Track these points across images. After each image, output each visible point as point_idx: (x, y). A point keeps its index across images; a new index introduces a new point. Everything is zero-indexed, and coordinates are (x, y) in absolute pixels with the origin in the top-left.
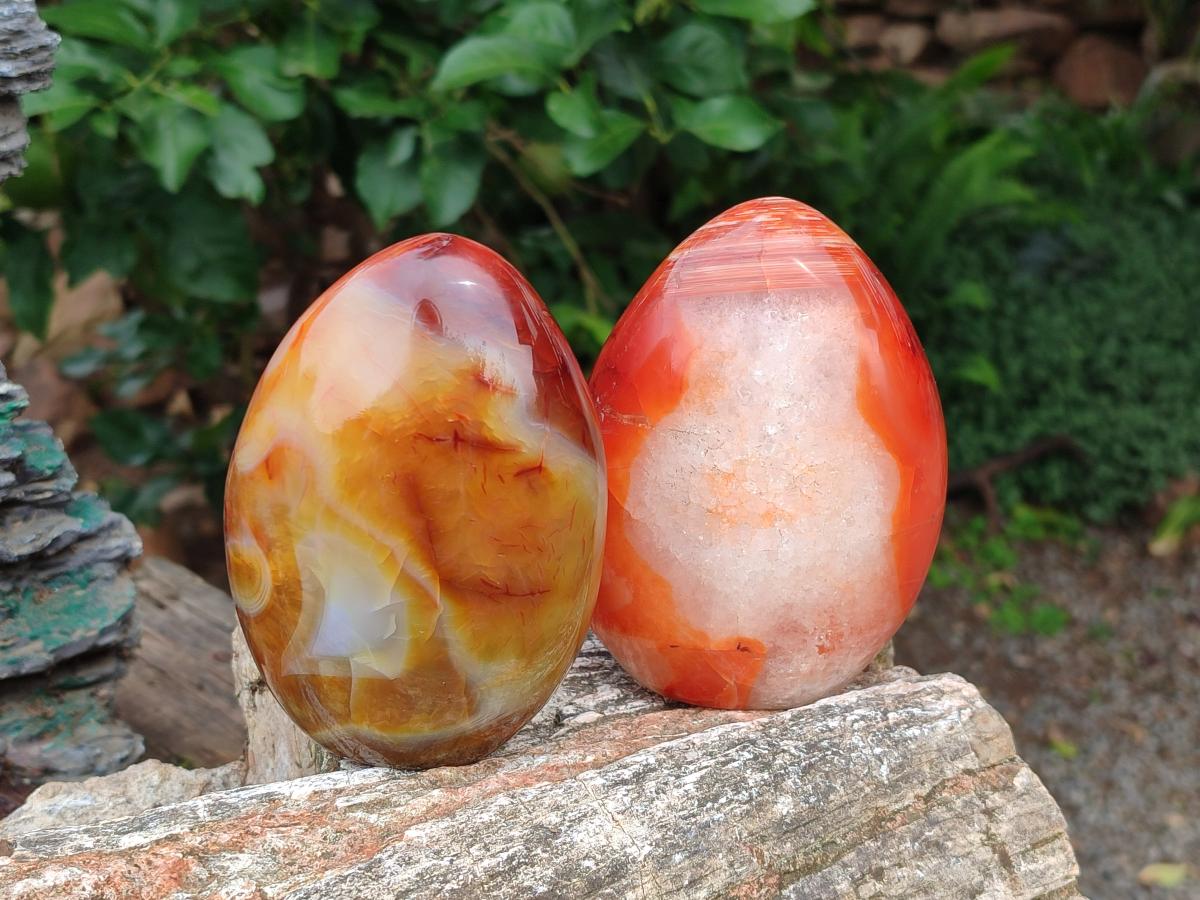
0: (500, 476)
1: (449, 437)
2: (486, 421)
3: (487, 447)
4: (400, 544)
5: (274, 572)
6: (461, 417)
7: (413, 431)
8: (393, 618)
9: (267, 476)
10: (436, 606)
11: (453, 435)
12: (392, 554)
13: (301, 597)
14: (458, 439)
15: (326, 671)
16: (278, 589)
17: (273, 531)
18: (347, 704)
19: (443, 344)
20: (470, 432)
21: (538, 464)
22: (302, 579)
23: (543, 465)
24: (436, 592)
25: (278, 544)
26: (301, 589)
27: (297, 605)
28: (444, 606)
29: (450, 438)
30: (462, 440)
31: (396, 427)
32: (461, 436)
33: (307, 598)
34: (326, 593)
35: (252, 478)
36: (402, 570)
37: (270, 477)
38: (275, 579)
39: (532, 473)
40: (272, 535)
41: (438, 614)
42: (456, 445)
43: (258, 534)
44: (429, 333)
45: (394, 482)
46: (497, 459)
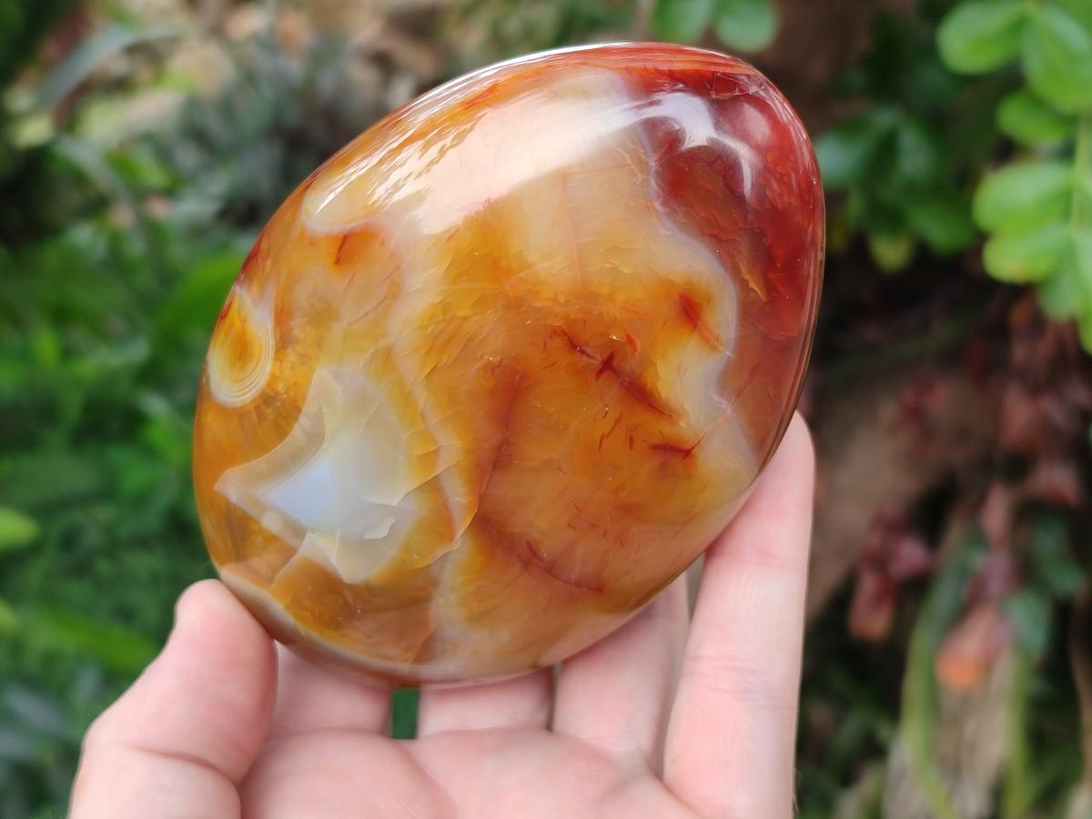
0: (631, 439)
1: (598, 357)
2: (658, 363)
3: (640, 395)
4: (452, 448)
5: (273, 378)
6: (630, 341)
7: (558, 323)
8: (390, 521)
9: (333, 259)
10: (451, 538)
11: (605, 356)
12: (436, 452)
13: (291, 427)
14: (608, 365)
15: (270, 523)
16: (267, 399)
17: (299, 328)
18: (275, 570)
19: (668, 233)
20: (629, 365)
21: (688, 446)
22: (304, 410)
23: (693, 451)
24: (463, 524)
25: (298, 348)
26: (296, 419)
27: (281, 430)
28: (461, 547)
29: (599, 359)
30: (614, 371)
31: (539, 304)
32: (615, 363)
33: (297, 432)
34: (325, 445)
35: (313, 243)
36: (436, 478)
37: (337, 262)
38: (269, 385)
39: (676, 454)
40: (296, 332)
41: (447, 550)
42: (600, 372)
43: (282, 317)
44: (658, 205)
45: (493, 370)
46: (642, 416)
